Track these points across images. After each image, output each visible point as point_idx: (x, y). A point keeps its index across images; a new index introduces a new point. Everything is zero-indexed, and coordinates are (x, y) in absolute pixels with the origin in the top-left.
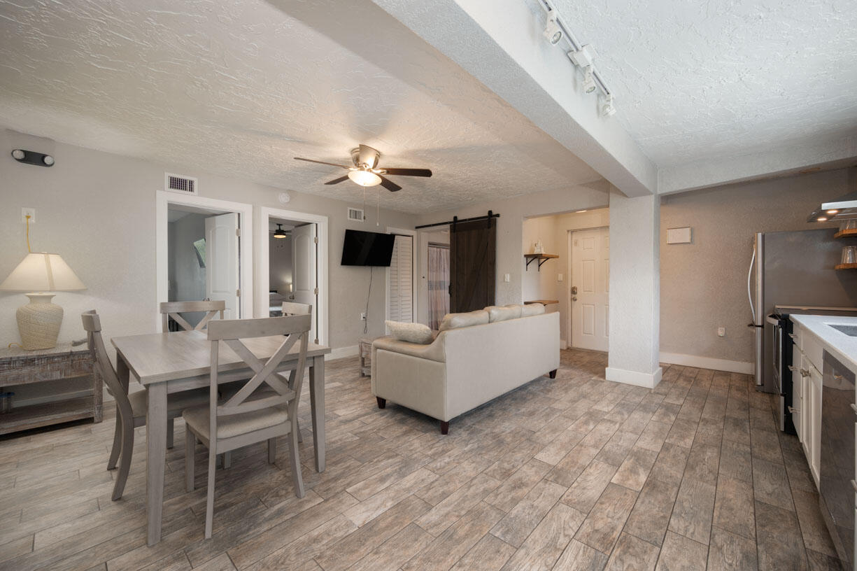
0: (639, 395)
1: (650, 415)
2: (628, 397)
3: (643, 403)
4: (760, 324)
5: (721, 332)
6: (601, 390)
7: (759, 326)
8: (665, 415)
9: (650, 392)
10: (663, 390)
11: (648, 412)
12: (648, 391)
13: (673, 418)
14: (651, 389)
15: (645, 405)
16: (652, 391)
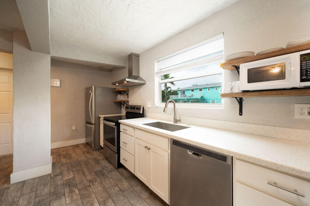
0: (45, 185)
1: (63, 199)
2: (38, 192)
3: (52, 191)
4: (94, 123)
5: (74, 128)
6: (10, 199)
7: (94, 124)
8: (71, 192)
9: (51, 177)
10: (58, 171)
11: (61, 198)
12: (49, 177)
13: (77, 191)
14: (50, 174)
15: (55, 191)
16: (52, 175)
